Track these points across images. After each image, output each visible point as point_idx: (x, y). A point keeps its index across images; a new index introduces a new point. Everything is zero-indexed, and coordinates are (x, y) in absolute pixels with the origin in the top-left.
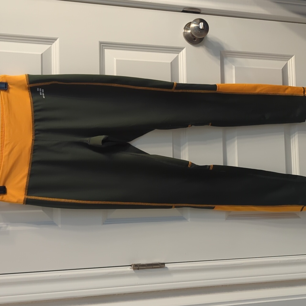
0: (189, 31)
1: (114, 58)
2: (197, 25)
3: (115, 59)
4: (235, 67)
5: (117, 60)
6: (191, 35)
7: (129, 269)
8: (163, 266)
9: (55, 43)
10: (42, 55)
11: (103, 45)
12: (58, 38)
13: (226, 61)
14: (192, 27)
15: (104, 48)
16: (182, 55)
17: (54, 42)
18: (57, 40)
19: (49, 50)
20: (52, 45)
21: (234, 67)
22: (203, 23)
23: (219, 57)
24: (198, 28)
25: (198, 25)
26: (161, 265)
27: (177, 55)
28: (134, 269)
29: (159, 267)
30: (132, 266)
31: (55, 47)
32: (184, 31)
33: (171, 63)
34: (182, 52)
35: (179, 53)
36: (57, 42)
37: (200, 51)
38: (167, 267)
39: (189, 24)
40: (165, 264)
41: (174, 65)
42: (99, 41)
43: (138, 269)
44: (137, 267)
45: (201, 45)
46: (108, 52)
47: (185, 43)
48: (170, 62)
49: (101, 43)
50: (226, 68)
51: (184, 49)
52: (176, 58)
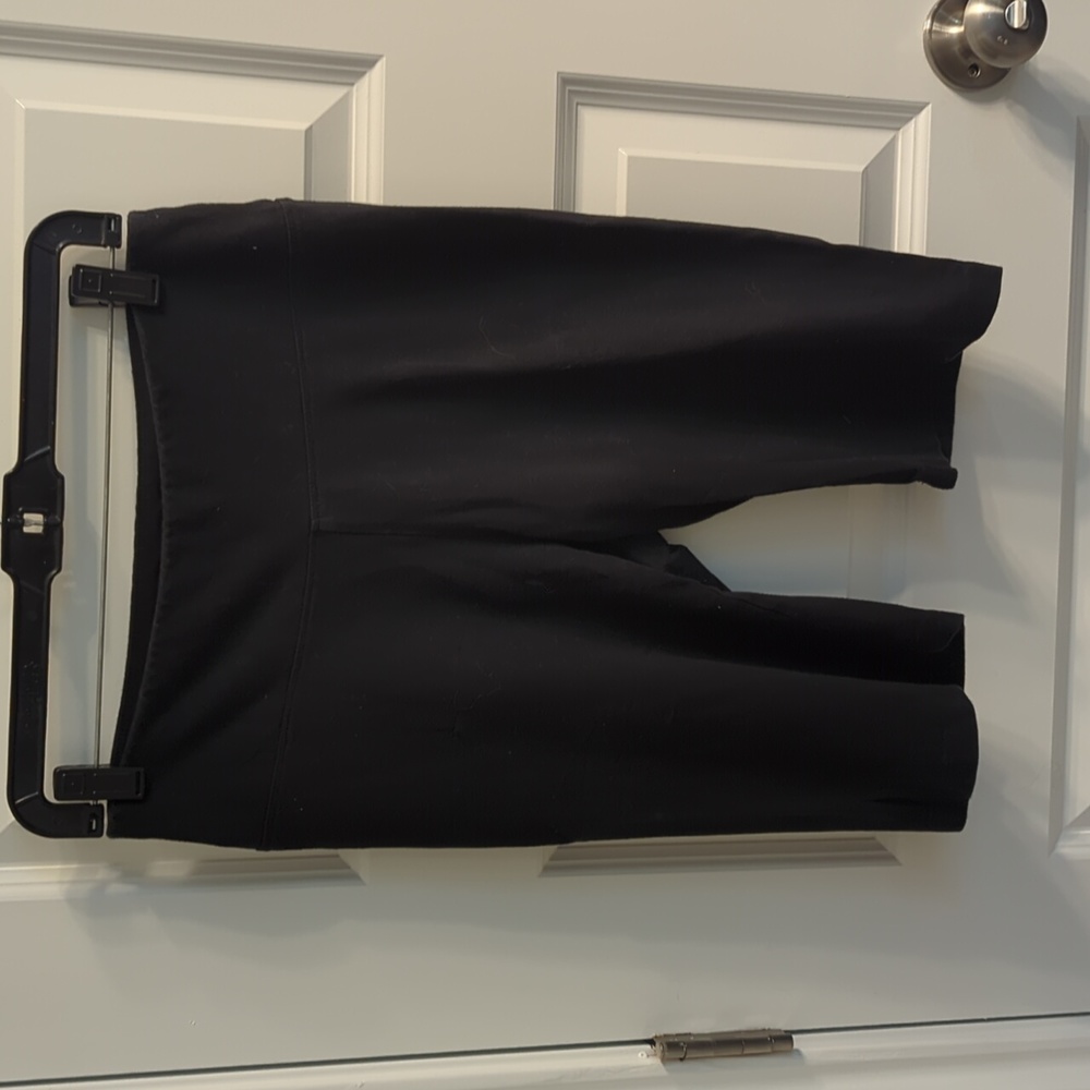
0: (955, 30)
1: (620, 150)
2: (999, 10)
3: (623, 153)
5: (630, 159)
6: (956, 48)
7: (643, 1059)
8: (783, 1047)
9: (366, 78)
10: (309, 131)
11: (578, 91)
12: (381, 57)
14: (973, 17)
15: (578, 104)
16: (915, 141)
17: (363, 74)
18: (379, 65)
19: (340, 110)
20: (355, 88)
24: (1002, 22)
25: (1003, 8)
26: (776, 1042)
27: (891, 135)
28: (664, 1060)
30: (658, 1047)
31: (370, 92)
32: (928, 27)
33: (865, 172)
34: (912, 123)
35: (898, 130)
36: (377, 74)
38: (797, 1051)
40: (794, 1037)
41: (877, 184)
42: (561, 70)
43: (681, 1060)
44: (678, 1050)
45: (1001, 96)
46: (595, 123)
47: (926, 82)
48: (861, 168)
49: (566, 83)
51: (924, 112)
52: (885, 149)
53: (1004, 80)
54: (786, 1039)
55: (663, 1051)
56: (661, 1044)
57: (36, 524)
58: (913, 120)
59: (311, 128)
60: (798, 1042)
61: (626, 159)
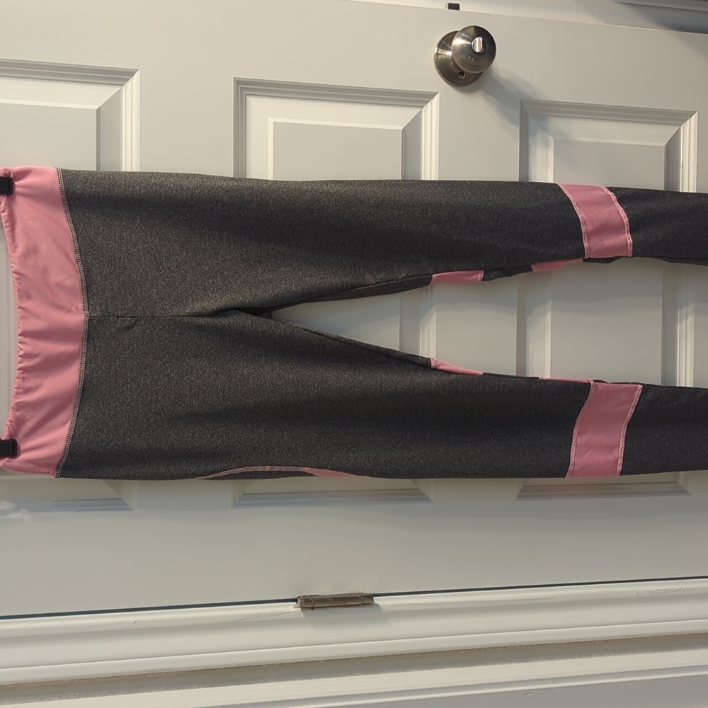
0: (449, 53)
1: (269, 119)
2: (469, 43)
3: (271, 121)
4: (555, 141)
5: (274, 123)
6: (451, 63)
7: (292, 608)
8: (368, 602)
9: (130, 81)
10: (99, 110)
11: (245, 88)
12: (138, 70)
14: (455, 47)
15: (246, 95)
16: (431, 114)
17: (128, 79)
18: (136, 75)
19: (116, 100)
20: (124, 87)
21: (551, 140)
22: (481, 39)
24: (471, 48)
25: (471, 41)
26: (364, 600)
27: (418, 110)
28: (303, 608)
29: (360, 603)
30: (299, 602)
31: (132, 91)
32: (436, 51)
33: (404, 130)
35: (422, 107)
36: (135, 81)
38: (377, 605)
39: (452, 36)
40: (374, 598)
41: (410, 137)
42: (236, 77)
43: (312, 608)
44: (311, 604)
45: (477, 89)
46: (256, 105)
47: (436, 82)
48: (402, 128)
49: (237, 83)
51: (435, 98)
52: (415, 117)
53: (478, 80)
54: (370, 597)
55: (301, 603)
58: (430, 103)
59: (100, 108)
60: (377, 600)
61: (272, 124)
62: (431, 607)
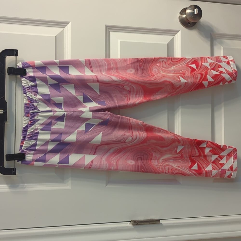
0: (184, 16)
1: (118, 40)
2: (192, 11)
3: (119, 41)
4: (224, 49)
5: (121, 42)
6: (185, 19)
7: (129, 225)
8: (158, 222)
9: (67, 26)
10: (56, 37)
11: (109, 29)
12: (70, 22)
13: (215, 42)
14: (187, 13)
15: (110, 31)
16: (178, 38)
17: (67, 25)
18: (69, 24)
19: (62, 33)
20: (65, 28)
21: (222, 48)
22: (197, 9)
23: (210, 39)
24: (193, 13)
26: (157, 222)
27: (173, 37)
28: (133, 225)
29: (155, 223)
30: (132, 222)
31: (68, 29)
32: (179, 16)
33: (168, 44)
34: (177, 34)
35: (174, 35)
36: (69, 26)
37: (193, 34)
38: (161, 223)
39: (185, 9)
40: (160, 220)
41: (170, 46)
43: (137, 225)
44: (136, 223)
45: (195, 28)
47: (179, 26)
48: (167, 43)
49: (107, 27)
50: (216, 48)
51: (179, 32)
52: (172, 39)
53: (195, 26)
54: (159, 221)
55: (133, 223)
56: (132, 221)
57: (2, 112)
59: (56, 36)
60: (161, 221)
61: (120, 42)
62: (181, 224)
